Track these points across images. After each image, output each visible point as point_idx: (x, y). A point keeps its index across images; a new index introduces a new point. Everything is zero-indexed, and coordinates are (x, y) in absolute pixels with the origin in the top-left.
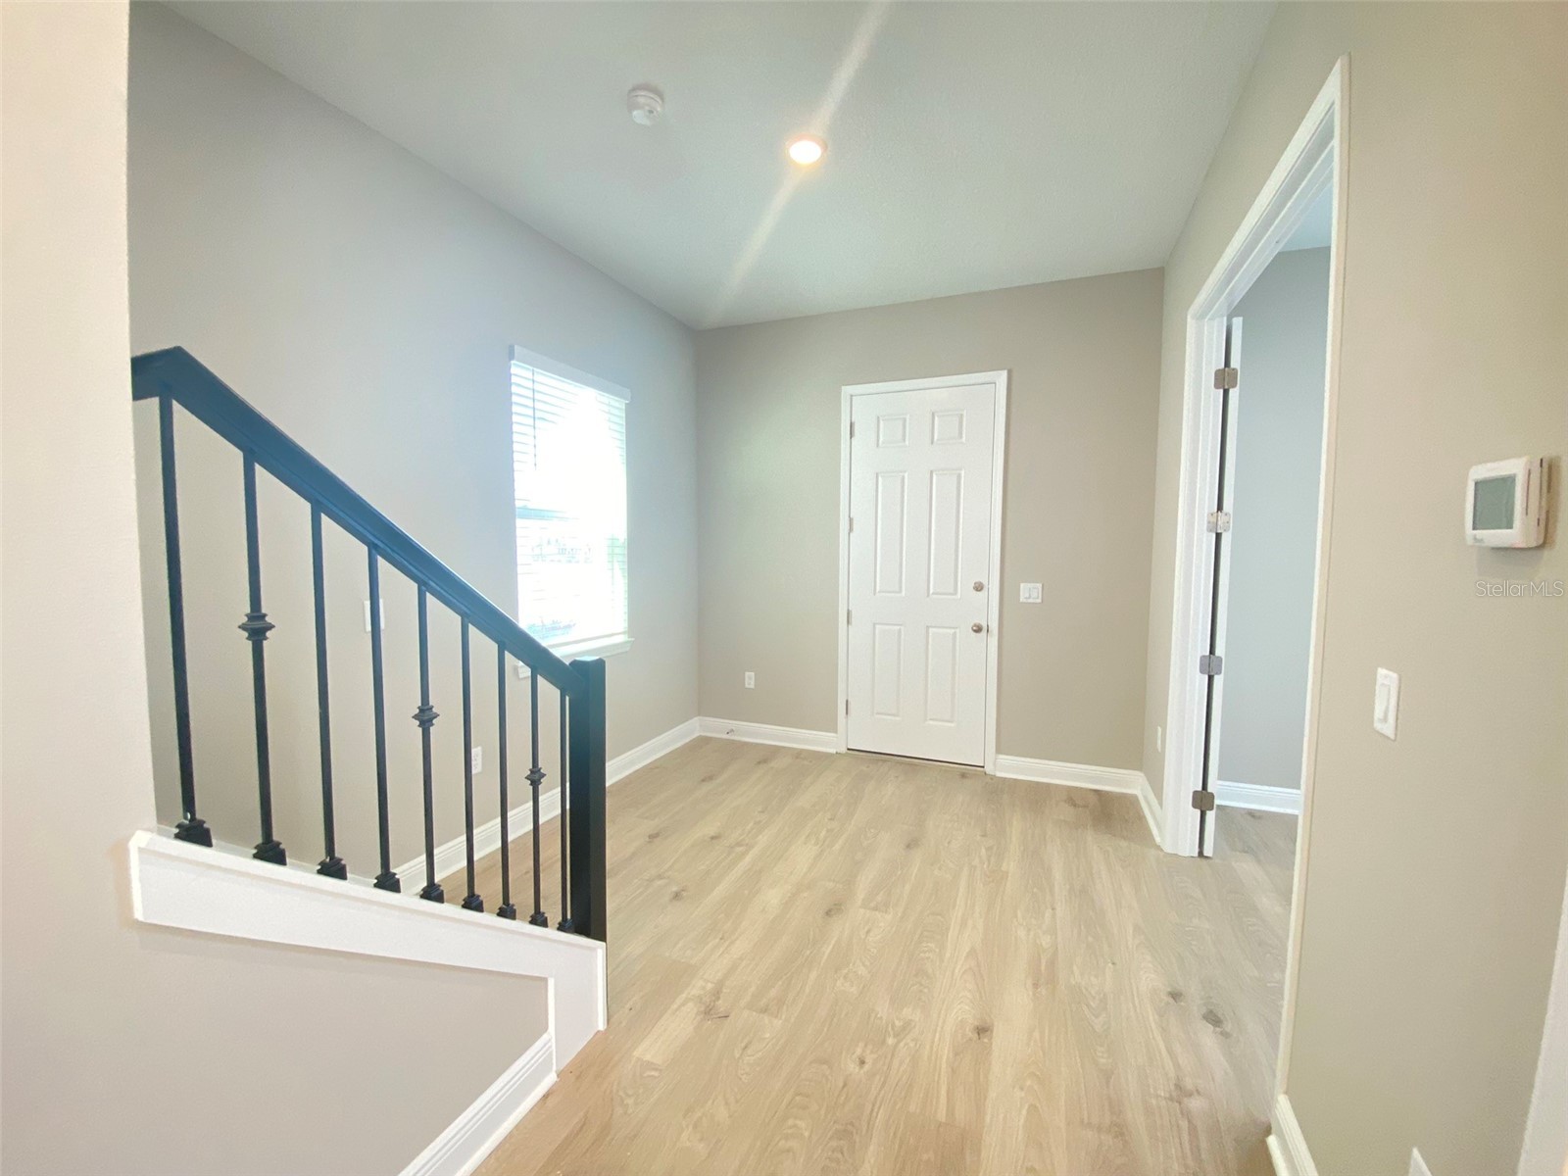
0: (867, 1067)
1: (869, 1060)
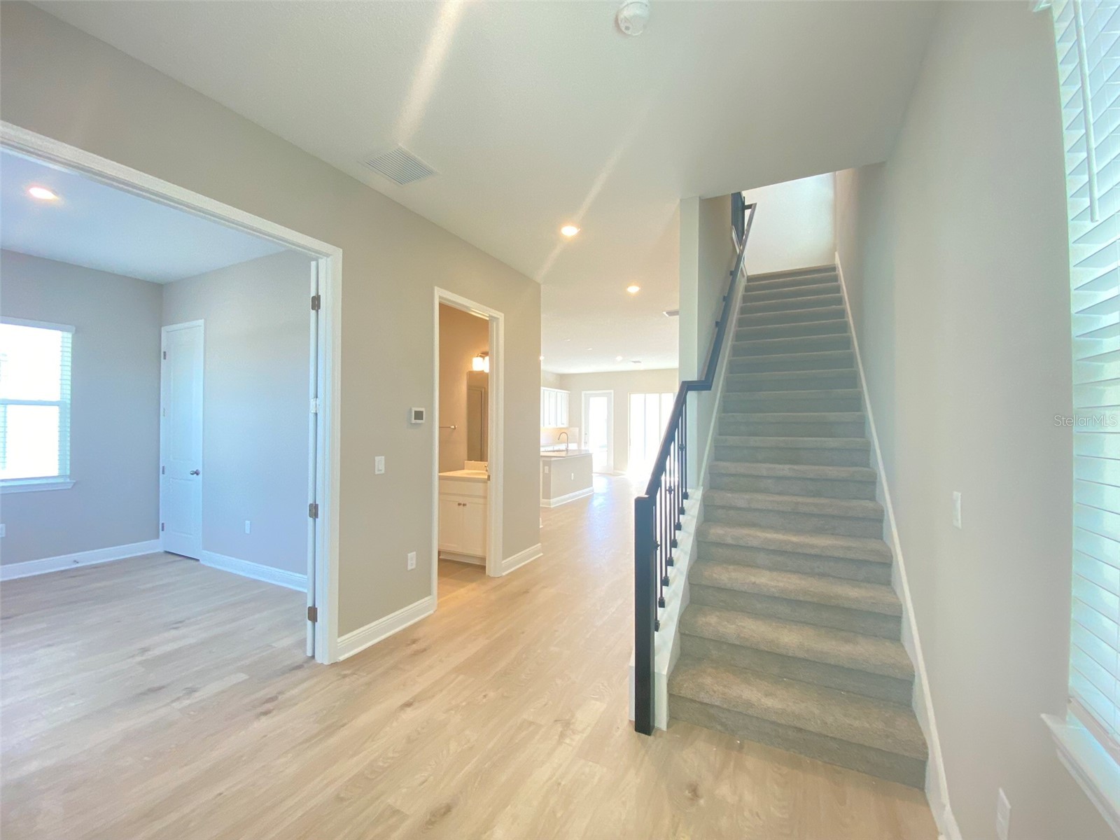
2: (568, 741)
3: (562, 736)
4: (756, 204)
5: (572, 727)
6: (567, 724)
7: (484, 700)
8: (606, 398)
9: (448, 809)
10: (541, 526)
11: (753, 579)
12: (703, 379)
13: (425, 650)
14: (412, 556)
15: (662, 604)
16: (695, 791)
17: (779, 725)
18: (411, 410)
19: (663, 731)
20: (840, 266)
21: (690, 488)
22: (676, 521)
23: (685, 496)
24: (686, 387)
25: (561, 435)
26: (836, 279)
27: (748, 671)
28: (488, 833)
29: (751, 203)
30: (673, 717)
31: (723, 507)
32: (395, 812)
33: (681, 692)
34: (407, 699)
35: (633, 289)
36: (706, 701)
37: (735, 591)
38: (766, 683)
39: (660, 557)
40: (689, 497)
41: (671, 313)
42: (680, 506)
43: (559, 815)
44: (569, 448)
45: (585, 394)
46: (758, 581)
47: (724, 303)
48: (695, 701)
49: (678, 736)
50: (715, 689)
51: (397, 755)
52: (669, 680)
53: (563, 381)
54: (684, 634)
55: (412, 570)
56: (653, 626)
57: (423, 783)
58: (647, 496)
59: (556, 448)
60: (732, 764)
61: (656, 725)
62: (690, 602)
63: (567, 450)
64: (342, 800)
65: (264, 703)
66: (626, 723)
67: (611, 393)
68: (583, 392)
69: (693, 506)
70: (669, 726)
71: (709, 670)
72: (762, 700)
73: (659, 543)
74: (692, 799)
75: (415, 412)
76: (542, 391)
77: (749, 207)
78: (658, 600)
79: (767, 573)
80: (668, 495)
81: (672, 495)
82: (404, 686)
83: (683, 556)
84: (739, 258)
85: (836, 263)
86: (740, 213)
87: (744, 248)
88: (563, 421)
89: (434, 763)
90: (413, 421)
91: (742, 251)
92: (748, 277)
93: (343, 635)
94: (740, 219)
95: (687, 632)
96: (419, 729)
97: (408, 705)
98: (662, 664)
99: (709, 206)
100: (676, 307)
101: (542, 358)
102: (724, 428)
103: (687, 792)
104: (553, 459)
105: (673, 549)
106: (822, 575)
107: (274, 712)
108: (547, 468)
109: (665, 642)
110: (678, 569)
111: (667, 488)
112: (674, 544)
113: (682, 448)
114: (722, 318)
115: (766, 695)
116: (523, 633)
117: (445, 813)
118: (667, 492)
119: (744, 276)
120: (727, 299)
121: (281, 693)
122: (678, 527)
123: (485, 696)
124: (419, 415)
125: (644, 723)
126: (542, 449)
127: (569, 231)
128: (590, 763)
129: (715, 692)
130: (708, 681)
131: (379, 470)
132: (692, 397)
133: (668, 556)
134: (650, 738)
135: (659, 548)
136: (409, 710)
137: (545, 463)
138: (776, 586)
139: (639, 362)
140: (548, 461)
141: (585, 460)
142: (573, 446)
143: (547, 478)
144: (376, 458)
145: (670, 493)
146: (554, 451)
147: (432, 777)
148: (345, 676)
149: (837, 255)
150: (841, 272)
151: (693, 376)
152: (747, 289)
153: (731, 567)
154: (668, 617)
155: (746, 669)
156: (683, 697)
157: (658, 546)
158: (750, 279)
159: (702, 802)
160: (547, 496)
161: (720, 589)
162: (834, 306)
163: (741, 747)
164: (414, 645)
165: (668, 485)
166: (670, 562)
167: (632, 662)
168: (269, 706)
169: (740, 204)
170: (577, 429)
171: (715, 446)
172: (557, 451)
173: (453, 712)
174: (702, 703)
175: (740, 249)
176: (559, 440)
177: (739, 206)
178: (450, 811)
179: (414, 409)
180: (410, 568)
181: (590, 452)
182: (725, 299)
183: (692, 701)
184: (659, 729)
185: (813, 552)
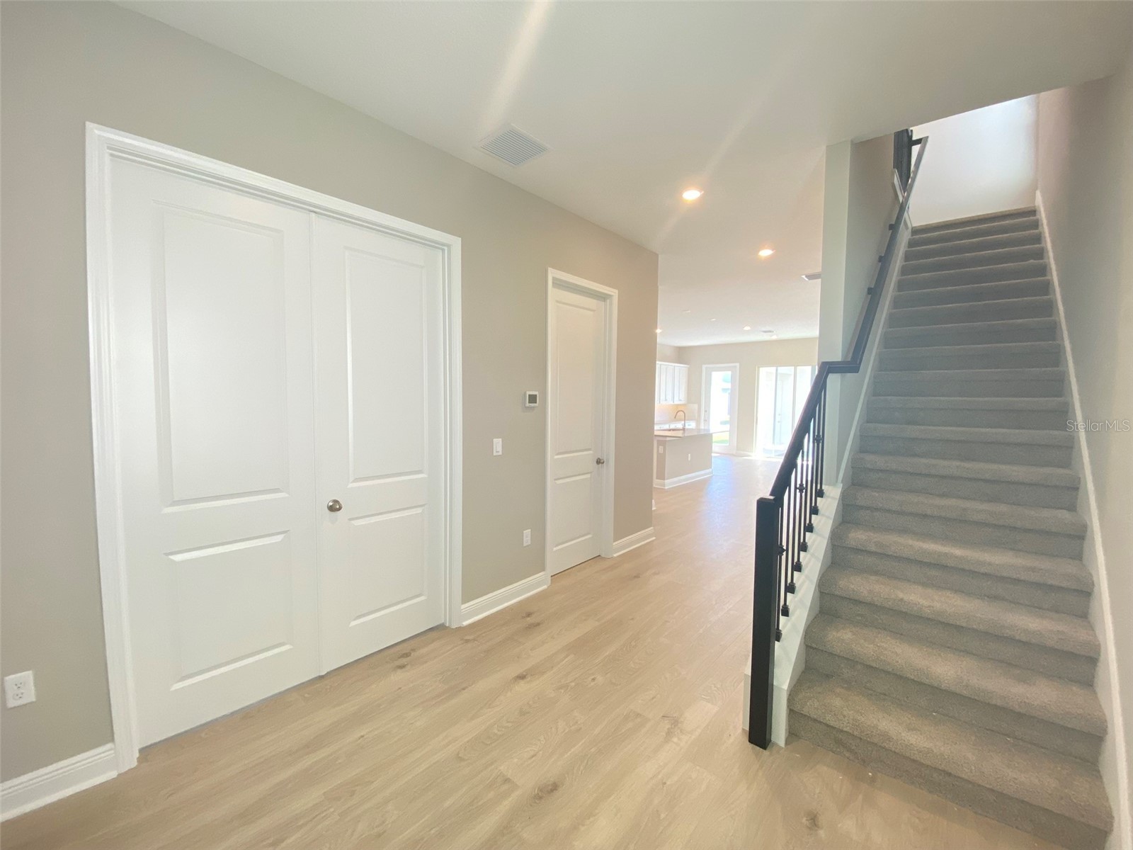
0: (593, 677)
1: (590, 679)
2: (675, 740)
3: (669, 733)
4: (928, 137)
5: (680, 725)
6: (675, 722)
7: (592, 684)
8: (730, 373)
9: (554, 787)
10: (654, 509)
11: (901, 595)
12: (849, 360)
13: (538, 624)
14: (527, 533)
15: (786, 612)
16: (814, 820)
17: (922, 764)
18: (525, 393)
19: (781, 748)
20: (1042, 209)
21: (826, 485)
22: (808, 522)
23: (820, 493)
24: (827, 369)
25: (678, 413)
26: (1036, 225)
27: (887, 697)
28: (592, 819)
29: (921, 137)
30: (792, 735)
31: (868, 508)
32: (507, 780)
33: (804, 709)
34: (520, 671)
35: (765, 253)
36: (832, 723)
37: (876, 606)
38: (910, 716)
39: (785, 562)
40: (824, 496)
41: (811, 277)
42: (813, 505)
43: (663, 816)
44: (687, 427)
45: (706, 368)
46: (906, 598)
47: (880, 264)
48: (820, 722)
49: (798, 755)
50: (845, 713)
51: (510, 725)
52: (790, 695)
53: (681, 355)
54: (811, 647)
55: (528, 546)
56: (773, 636)
57: (533, 756)
58: (772, 498)
59: (672, 426)
60: (861, 797)
61: (773, 739)
62: (820, 612)
63: (684, 429)
64: (461, 759)
65: (399, 658)
66: (740, 731)
67: (736, 367)
68: (704, 367)
69: (829, 505)
70: (787, 743)
71: (838, 690)
72: (903, 734)
73: (785, 548)
74: (810, 828)
75: (529, 395)
76: (657, 366)
77: (919, 141)
78: (781, 608)
79: (920, 589)
80: (798, 494)
81: (803, 494)
82: (518, 657)
83: (813, 561)
84: (902, 208)
85: (1036, 204)
86: (905, 151)
87: (909, 195)
88: (680, 397)
89: (543, 739)
90: (528, 404)
91: (907, 199)
92: (912, 228)
93: (465, 603)
94: (905, 160)
95: (814, 646)
96: (530, 703)
97: (522, 677)
98: (783, 677)
99: (864, 150)
100: (818, 269)
101: (658, 331)
102: (871, 416)
103: (805, 819)
104: (668, 439)
105: (801, 553)
106: (995, 598)
107: (408, 667)
108: (661, 448)
109: (787, 655)
110: (807, 577)
111: (798, 486)
112: (803, 547)
113: (819, 440)
114: (876, 284)
115: (909, 730)
116: (632, 619)
117: (552, 791)
118: (798, 490)
119: (907, 228)
120: (884, 260)
121: (413, 650)
122: (810, 528)
123: (594, 679)
124: (533, 399)
125: (759, 733)
126: (656, 427)
127: (691, 195)
128: (698, 768)
129: (844, 716)
130: (837, 702)
131: (497, 452)
132: (834, 381)
133: (796, 560)
134: (766, 753)
135: (785, 553)
136: (522, 683)
137: (660, 443)
138: (929, 606)
139: (770, 331)
140: (663, 441)
141: (703, 440)
142: (691, 425)
143: (662, 459)
144: (494, 440)
145: (801, 491)
146: (670, 430)
147: (541, 752)
148: (467, 641)
149: (1038, 194)
150: (1043, 216)
151: (837, 356)
152: (911, 244)
153: (873, 578)
154: (792, 630)
155: (885, 695)
156: (805, 716)
157: (783, 550)
158: (916, 231)
159: (822, 833)
160: (661, 476)
161: (858, 602)
162: (1032, 261)
163: (873, 780)
164: (529, 618)
165: (799, 482)
166: (797, 567)
167: (748, 670)
168: (404, 661)
169: (906, 139)
170: (696, 406)
171: (861, 436)
172: (674, 430)
173: (563, 691)
174: (828, 726)
175: (903, 197)
176: (675, 418)
177: (904, 142)
178: (556, 789)
179: (529, 393)
180: (525, 544)
181: (711, 432)
182: (881, 259)
183: (815, 720)
184: (777, 745)
185: (983, 570)
